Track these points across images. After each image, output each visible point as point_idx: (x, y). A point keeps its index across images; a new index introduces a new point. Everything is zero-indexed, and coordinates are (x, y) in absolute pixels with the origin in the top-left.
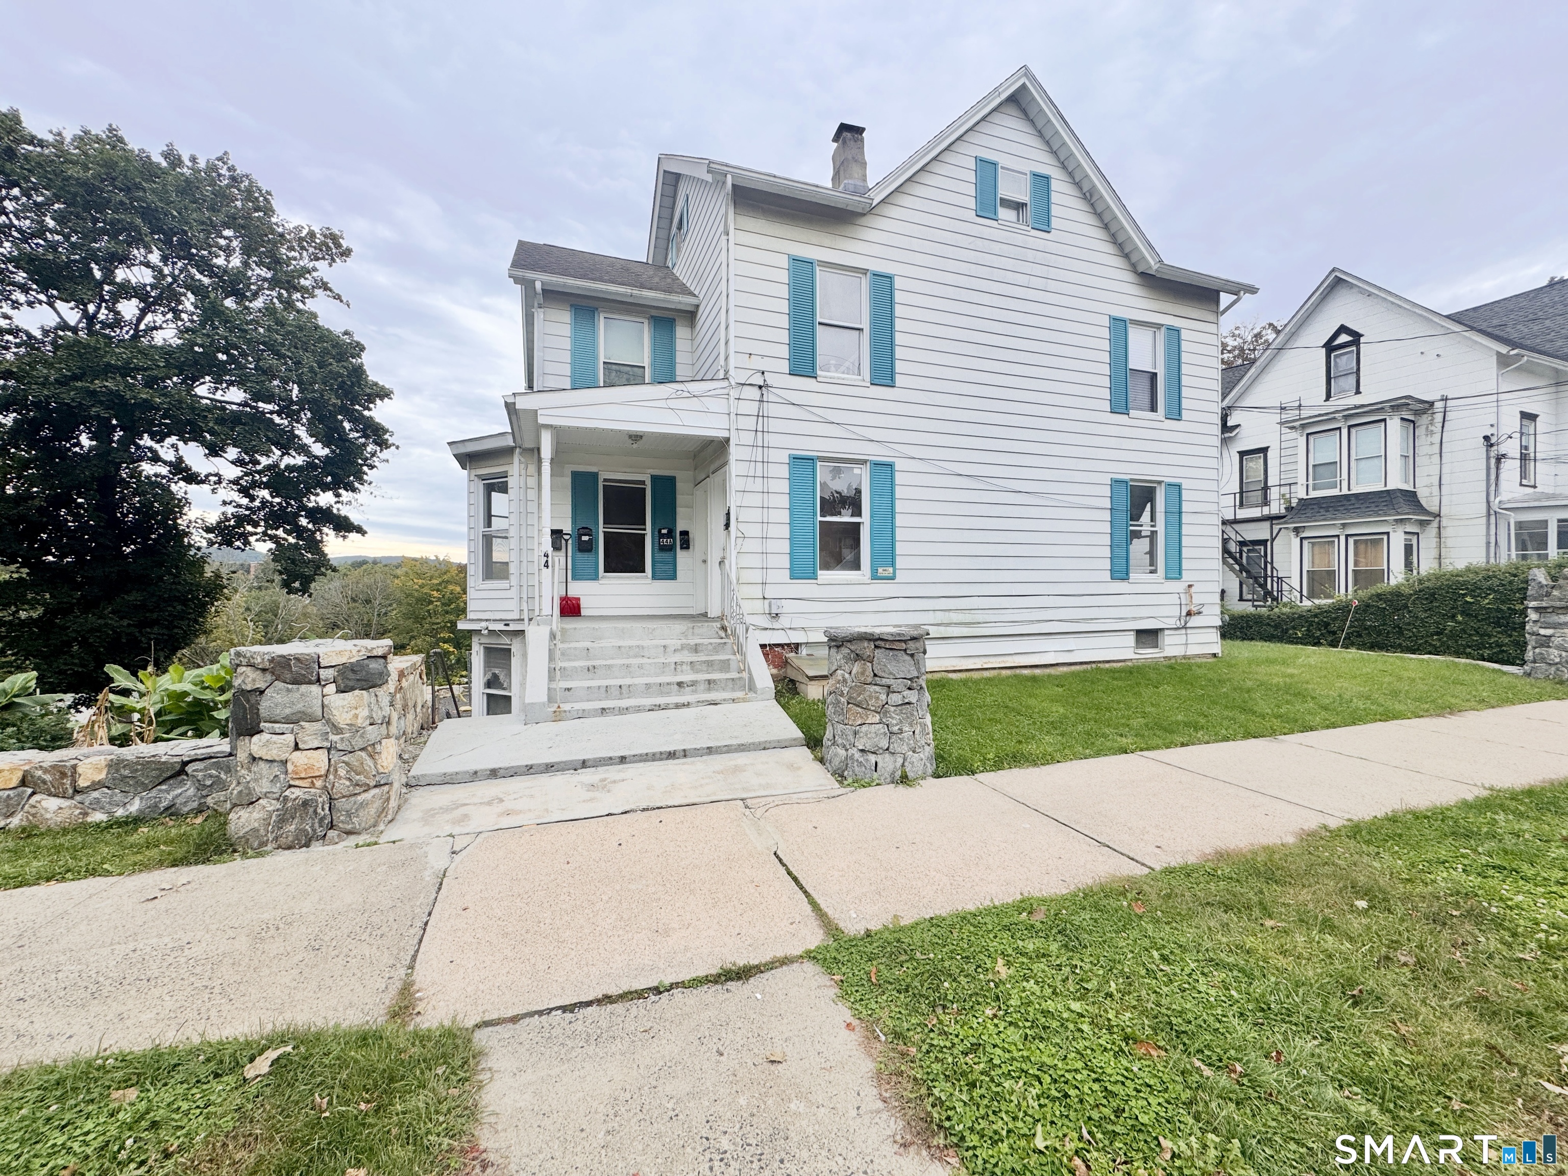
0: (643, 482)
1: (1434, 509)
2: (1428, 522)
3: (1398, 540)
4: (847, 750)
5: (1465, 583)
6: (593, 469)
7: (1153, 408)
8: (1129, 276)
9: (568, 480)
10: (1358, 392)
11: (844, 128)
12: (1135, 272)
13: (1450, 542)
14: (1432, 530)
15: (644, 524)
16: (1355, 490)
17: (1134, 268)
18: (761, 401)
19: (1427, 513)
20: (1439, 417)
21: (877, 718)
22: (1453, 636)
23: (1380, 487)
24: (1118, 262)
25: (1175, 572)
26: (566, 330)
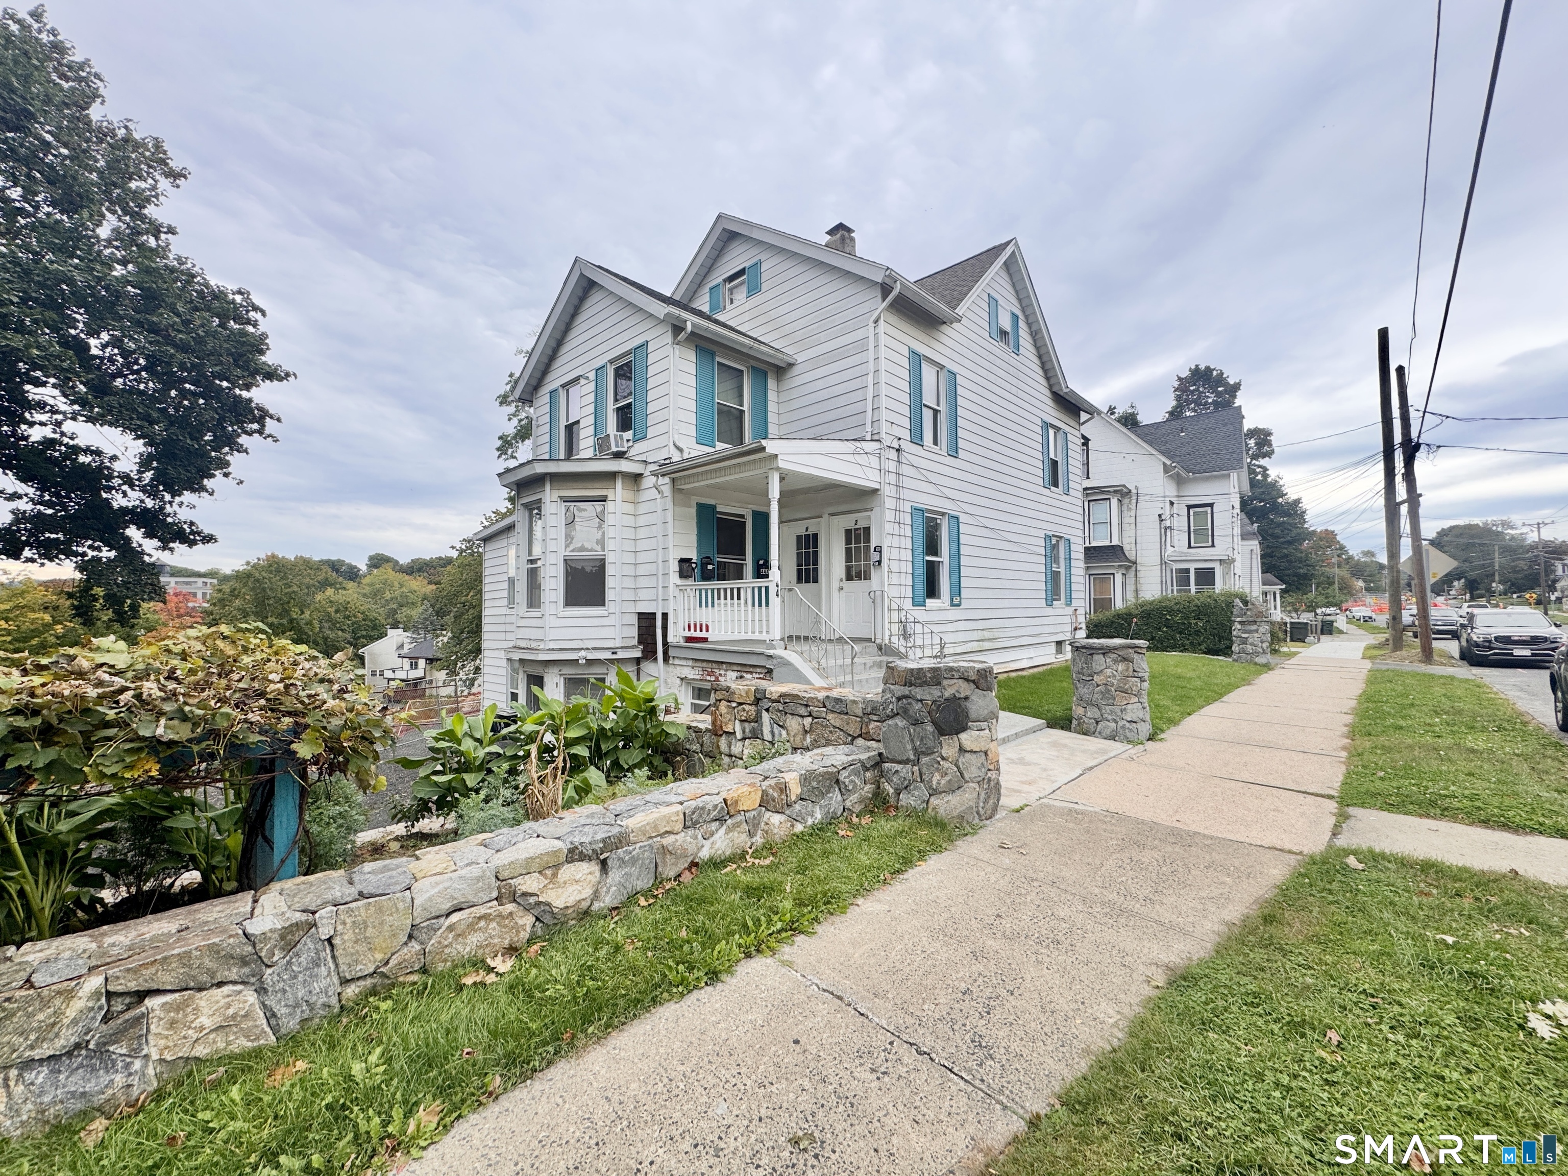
0: (742, 516)
1: (1133, 559)
2: (1130, 567)
3: (1119, 577)
4: (1116, 722)
5: (1165, 607)
6: (712, 502)
7: (1056, 485)
8: (1048, 393)
9: (693, 511)
10: (1088, 478)
11: (841, 227)
12: (1050, 390)
13: (1142, 581)
14: (1132, 573)
15: (743, 553)
16: (1094, 544)
17: (1050, 387)
18: (899, 462)
19: (1130, 561)
20: (1134, 498)
21: (1136, 700)
22: (1161, 641)
23: (1107, 543)
24: (1043, 381)
25: (1069, 602)
26: (692, 368)
